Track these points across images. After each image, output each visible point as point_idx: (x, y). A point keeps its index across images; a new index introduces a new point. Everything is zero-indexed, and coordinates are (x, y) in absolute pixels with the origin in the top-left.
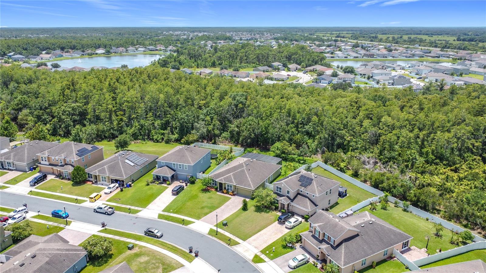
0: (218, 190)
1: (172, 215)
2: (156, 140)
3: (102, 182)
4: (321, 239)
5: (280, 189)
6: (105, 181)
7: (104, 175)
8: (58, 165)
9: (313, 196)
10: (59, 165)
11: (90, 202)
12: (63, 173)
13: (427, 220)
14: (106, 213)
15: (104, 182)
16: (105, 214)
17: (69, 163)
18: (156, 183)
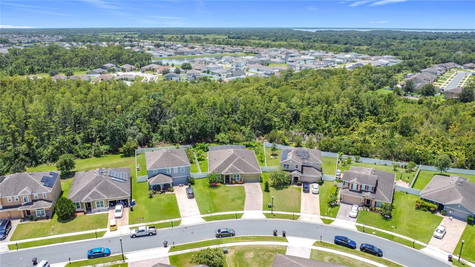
0: (224, 182)
1: (214, 214)
2: (84, 155)
3: (97, 209)
4: (359, 190)
5: (288, 165)
6: (102, 206)
7: (99, 200)
8: (20, 205)
9: (317, 164)
10: (22, 204)
11: (111, 231)
12: (35, 212)
13: (375, 164)
14: (151, 234)
15: (101, 208)
16: (149, 235)
17: (38, 198)
18: (158, 194)
